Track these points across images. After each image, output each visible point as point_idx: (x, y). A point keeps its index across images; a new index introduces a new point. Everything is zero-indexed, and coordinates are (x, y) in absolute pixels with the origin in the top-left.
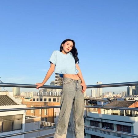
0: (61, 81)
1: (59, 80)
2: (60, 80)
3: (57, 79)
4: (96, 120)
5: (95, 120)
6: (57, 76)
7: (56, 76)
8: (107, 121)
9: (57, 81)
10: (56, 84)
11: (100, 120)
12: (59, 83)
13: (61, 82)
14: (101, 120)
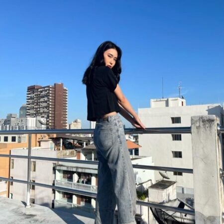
0: (37, 105)
1: (33, 103)
2: (35, 104)
3: (29, 101)
4: (70, 170)
5: (68, 170)
6: (29, 95)
7: (28, 97)
8: (83, 171)
9: (29, 106)
10: (29, 109)
11: (74, 170)
12: (33, 108)
13: (37, 107)
14: (76, 169)
